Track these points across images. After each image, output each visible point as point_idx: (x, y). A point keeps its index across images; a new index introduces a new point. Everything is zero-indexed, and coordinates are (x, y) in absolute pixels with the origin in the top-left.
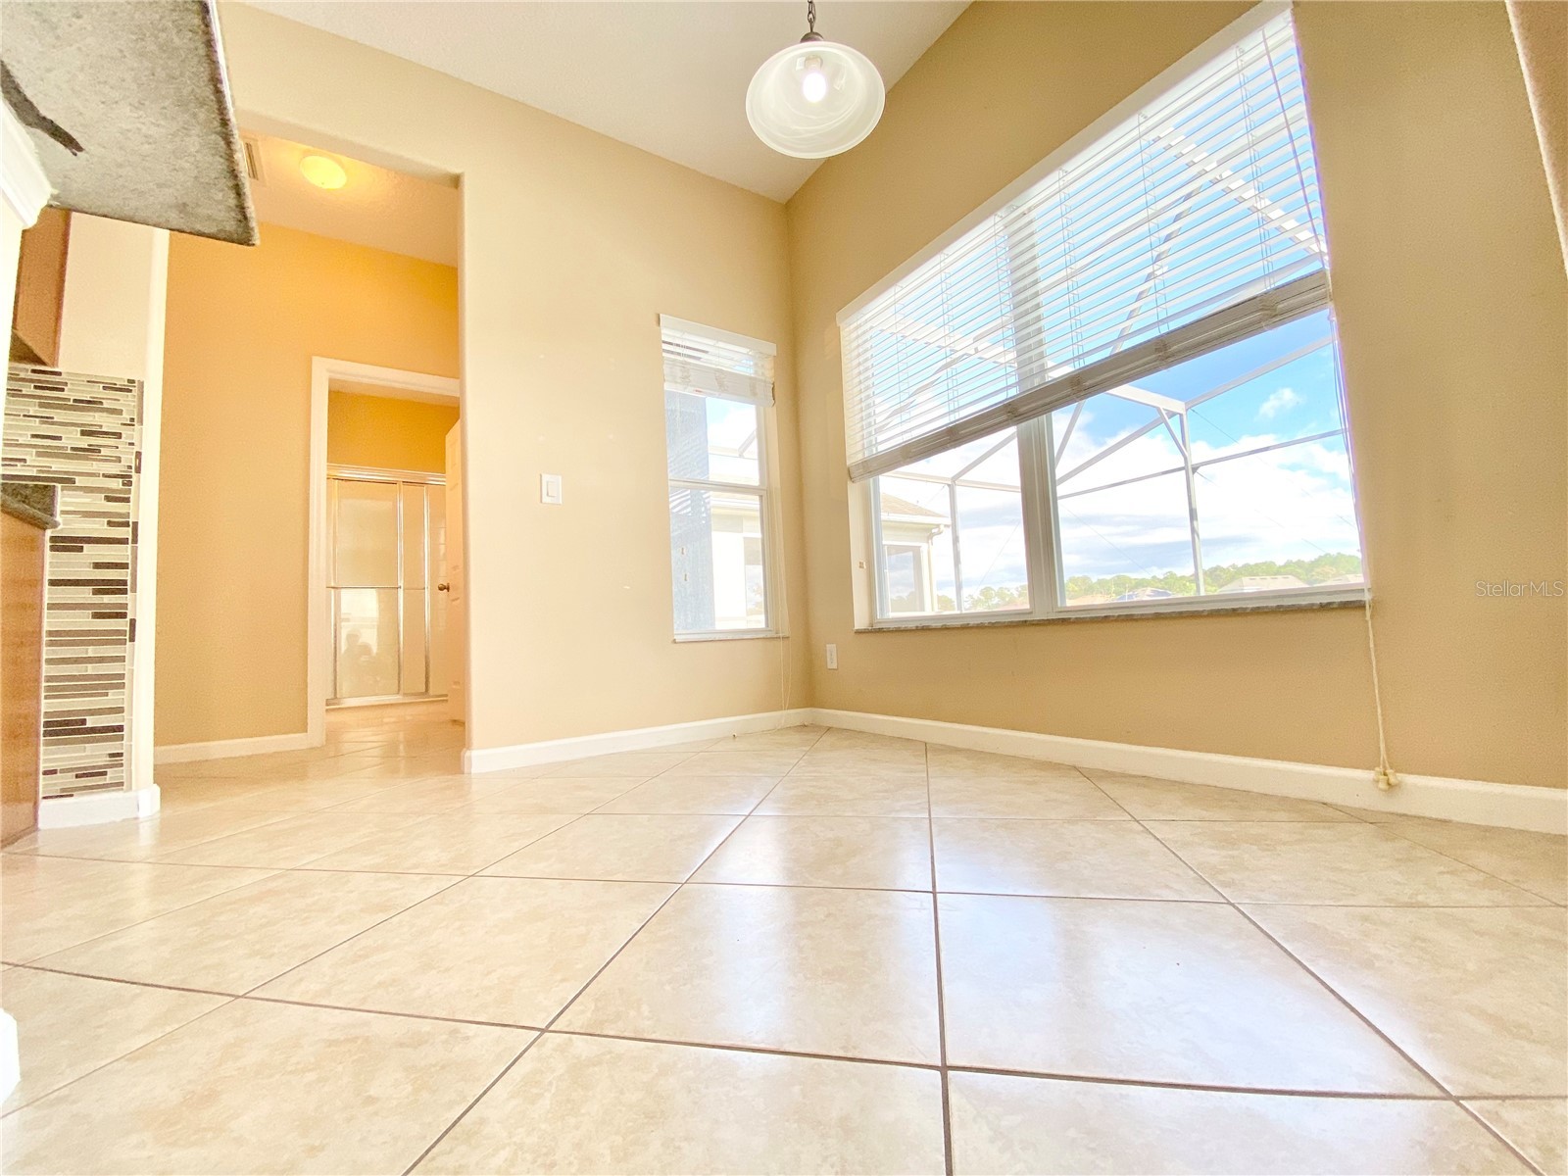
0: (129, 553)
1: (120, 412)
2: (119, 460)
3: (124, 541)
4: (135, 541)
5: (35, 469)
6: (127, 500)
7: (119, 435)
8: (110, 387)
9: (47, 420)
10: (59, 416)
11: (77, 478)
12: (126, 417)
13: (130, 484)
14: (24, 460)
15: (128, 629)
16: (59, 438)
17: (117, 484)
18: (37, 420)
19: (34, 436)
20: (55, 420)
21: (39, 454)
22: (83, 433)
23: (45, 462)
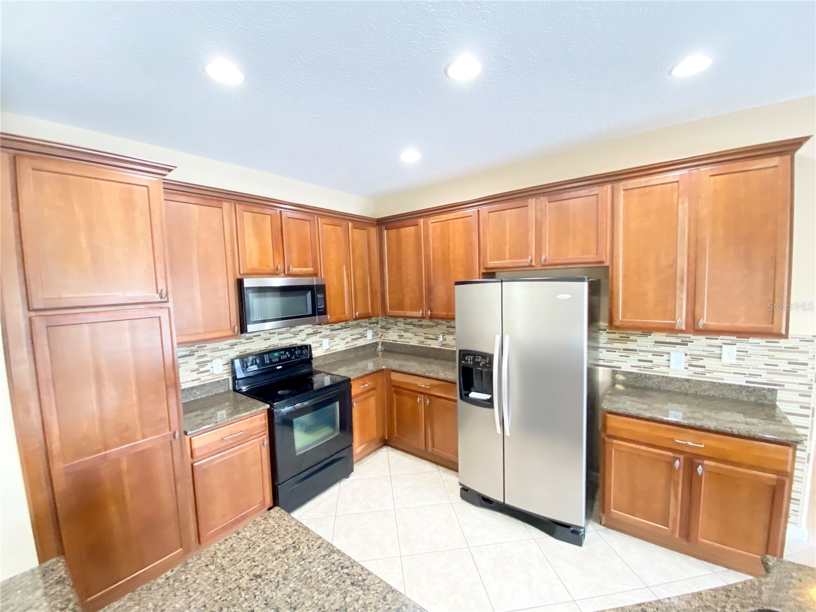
0: (810, 422)
1: (807, 352)
2: (806, 376)
3: (808, 416)
4: (813, 416)
5: (766, 380)
6: (810, 396)
7: (806, 364)
8: (803, 340)
9: (772, 357)
10: (777, 355)
11: (786, 385)
12: (811, 355)
13: (811, 388)
14: (761, 376)
15: (806, 457)
16: (777, 366)
17: (805, 388)
18: (767, 357)
19: (765, 365)
20: (776, 357)
21: (768, 373)
22: (789, 363)
23: (771, 376)
